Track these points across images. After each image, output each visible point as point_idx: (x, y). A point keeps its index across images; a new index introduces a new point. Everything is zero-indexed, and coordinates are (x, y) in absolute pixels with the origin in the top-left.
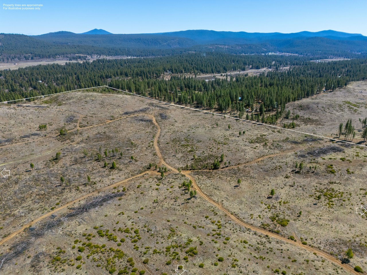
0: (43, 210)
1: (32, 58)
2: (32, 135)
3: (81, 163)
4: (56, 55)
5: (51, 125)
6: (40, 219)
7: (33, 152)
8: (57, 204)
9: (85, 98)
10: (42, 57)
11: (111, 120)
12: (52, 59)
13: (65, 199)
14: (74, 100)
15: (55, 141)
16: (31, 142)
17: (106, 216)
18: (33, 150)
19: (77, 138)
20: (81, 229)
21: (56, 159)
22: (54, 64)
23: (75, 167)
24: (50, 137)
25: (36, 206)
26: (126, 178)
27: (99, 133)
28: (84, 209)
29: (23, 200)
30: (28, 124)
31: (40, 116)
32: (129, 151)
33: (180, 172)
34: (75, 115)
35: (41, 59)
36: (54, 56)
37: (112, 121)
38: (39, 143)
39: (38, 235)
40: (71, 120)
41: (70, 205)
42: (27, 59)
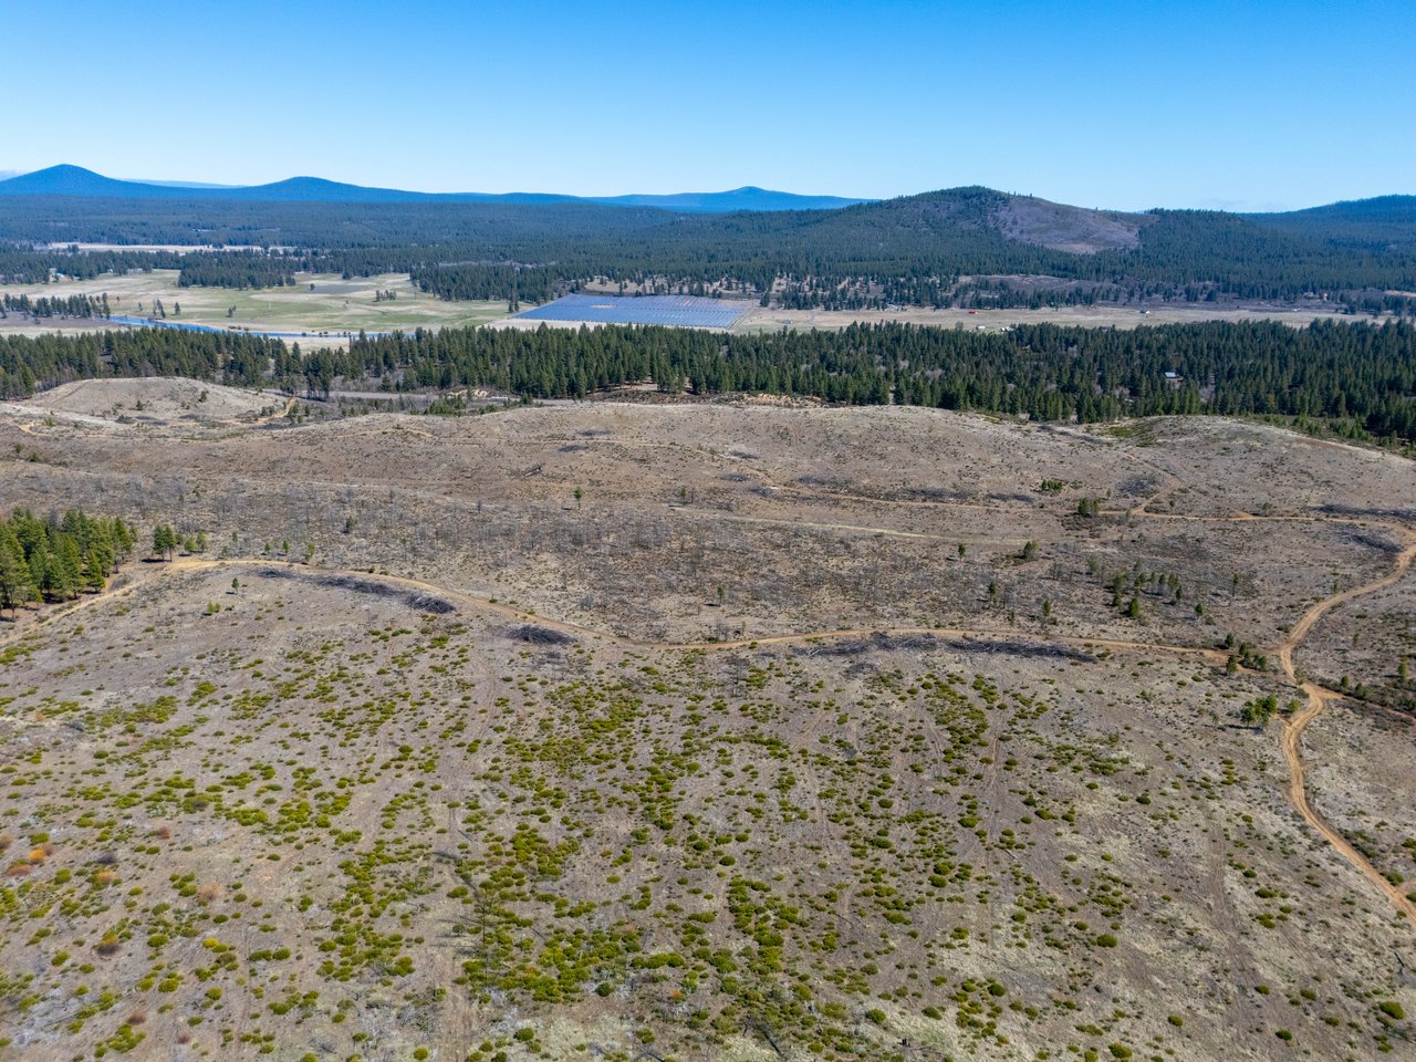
0: (922, 621)
1: (1210, 298)
2: (1016, 497)
3: (1064, 581)
4: (1305, 289)
5: (1076, 488)
6: (909, 631)
7: (989, 532)
8: (952, 624)
9: (1230, 439)
10: (1245, 292)
11: (1255, 515)
12: (1278, 302)
13: (972, 623)
14: (1193, 439)
15: (1054, 524)
16: (1002, 510)
17: (1016, 672)
18: (992, 528)
19: (1112, 533)
20: (954, 669)
21: (1023, 557)
22: (1268, 320)
23: (1048, 583)
24: (1051, 512)
25: (918, 613)
26: (1134, 641)
27: (1182, 537)
28: (988, 647)
29: (904, 596)
30: (1025, 473)
31: (1068, 460)
32: (1218, 599)
33: (1301, 683)
34: (1159, 479)
35: (1240, 302)
36: (1290, 294)
37: (1256, 518)
38: (1016, 517)
39: (886, 647)
40: (1138, 487)
41: (970, 634)
42: (1191, 297)
